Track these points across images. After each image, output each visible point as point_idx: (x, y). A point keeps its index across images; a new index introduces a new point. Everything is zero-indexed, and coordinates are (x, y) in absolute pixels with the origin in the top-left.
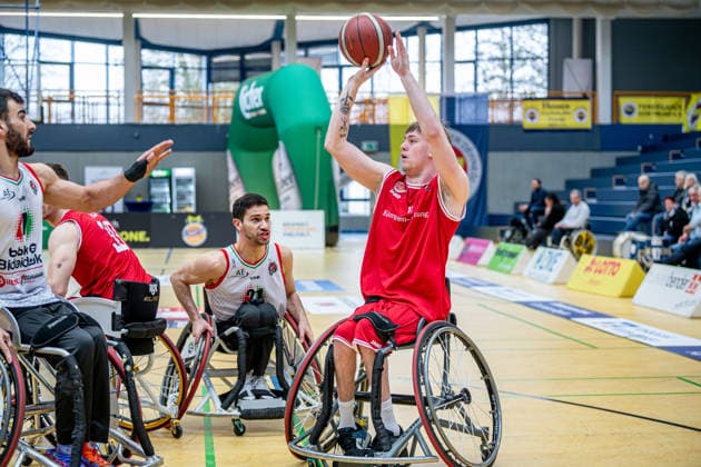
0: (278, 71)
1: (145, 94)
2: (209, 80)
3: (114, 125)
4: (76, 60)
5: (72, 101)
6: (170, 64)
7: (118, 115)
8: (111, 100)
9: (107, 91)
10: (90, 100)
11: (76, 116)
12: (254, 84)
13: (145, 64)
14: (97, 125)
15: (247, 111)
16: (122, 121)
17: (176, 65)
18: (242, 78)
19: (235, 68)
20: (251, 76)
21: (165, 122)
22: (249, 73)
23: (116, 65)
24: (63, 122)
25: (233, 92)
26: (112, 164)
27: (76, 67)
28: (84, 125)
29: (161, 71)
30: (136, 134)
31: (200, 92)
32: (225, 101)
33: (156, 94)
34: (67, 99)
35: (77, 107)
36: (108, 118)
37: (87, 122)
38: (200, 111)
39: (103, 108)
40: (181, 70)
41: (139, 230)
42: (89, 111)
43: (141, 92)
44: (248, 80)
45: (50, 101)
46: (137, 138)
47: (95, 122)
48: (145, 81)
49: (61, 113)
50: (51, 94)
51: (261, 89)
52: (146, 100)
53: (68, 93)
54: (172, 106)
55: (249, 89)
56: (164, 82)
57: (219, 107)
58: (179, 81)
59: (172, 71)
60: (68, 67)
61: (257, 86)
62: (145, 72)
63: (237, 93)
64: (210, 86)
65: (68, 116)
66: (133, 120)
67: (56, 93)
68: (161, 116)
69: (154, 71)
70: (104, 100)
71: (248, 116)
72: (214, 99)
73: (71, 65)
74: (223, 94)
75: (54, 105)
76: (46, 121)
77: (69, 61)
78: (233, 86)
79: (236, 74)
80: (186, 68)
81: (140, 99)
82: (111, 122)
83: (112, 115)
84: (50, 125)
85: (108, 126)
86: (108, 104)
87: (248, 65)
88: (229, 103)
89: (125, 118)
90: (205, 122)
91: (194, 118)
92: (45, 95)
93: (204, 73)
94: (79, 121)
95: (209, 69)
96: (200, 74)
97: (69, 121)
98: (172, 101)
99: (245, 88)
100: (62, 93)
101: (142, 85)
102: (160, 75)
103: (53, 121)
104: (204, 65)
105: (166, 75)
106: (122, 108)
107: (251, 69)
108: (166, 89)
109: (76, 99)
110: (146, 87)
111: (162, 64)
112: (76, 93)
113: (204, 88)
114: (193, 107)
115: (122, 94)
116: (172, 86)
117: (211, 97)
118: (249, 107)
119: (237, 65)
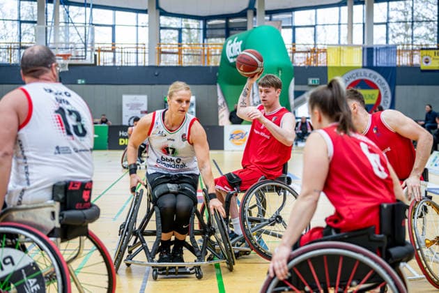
0: (252, 31)
1: (162, 46)
2: (205, 37)
3: (141, 67)
4: (116, 24)
5: (113, 51)
6: (179, 26)
7: (144, 60)
8: (140, 50)
9: (137, 44)
10: (126, 50)
11: (117, 61)
12: (236, 40)
13: (162, 26)
14: (130, 67)
15: (231, 58)
16: (147, 64)
17: (183, 26)
18: (227, 36)
19: (222, 28)
20: (234, 34)
21: (175, 65)
22: (232, 32)
23: (143, 27)
24: (108, 65)
25: (220, 45)
26: (140, 93)
27: (116, 27)
28: (121, 67)
29: (172, 31)
30: (156, 74)
31: (200, 45)
32: (216, 51)
33: (169, 46)
34: (110, 49)
35: (118, 55)
36: (137, 63)
37: (123, 64)
38: (198, 57)
39: (134, 56)
40: (186, 30)
42: (125, 57)
43: (160, 45)
44: (231, 37)
45: (99, 50)
46: (157, 76)
47: (129, 65)
48: (162, 38)
49: (106, 59)
50: (100, 46)
51: (241, 42)
52: (163, 50)
53: (111, 46)
54: (179, 53)
55: (232, 42)
56: (174, 38)
57: (211, 55)
58: (185, 37)
59: (180, 30)
60: (111, 28)
61: (237, 41)
62: (162, 31)
63: (224, 46)
64: (205, 40)
65: (111, 61)
66: (155, 63)
67: (102, 45)
68: (171, 61)
69: (168, 31)
70: (134, 50)
71: (231, 61)
72: (208, 49)
73: (113, 26)
74: (214, 46)
75: (102, 53)
76: (98, 64)
77: (112, 24)
78: (221, 41)
79: (223, 32)
80: (189, 29)
81: (159, 50)
82: (139, 65)
83: (140, 60)
84: (100, 66)
85: (137, 67)
86: (137, 53)
87: (231, 26)
88: (218, 52)
89: (149, 62)
90: (202, 65)
91: (195, 62)
92: (96, 46)
93: (202, 31)
94: (118, 64)
95: (205, 29)
96: (199, 32)
97: (112, 64)
98: (180, 50)
99: (230, 42)
100: (106, 45)
101: (160, 40)
102: (172, 33)
103: (102, 64)
104: (202, 27)
105: (176, 33)
106: (147, 55)
107: (232, 29)
108: (175, 42)
109: (117, 50)
110: (162, 42)
111: (172, 26)
112: (116, 46)
113: (201, 42)
114: (194, 55)
115: (147, 46)
116: (180, 40)
117: (206, 48)
118: (232, 55)
119: (224, 26)
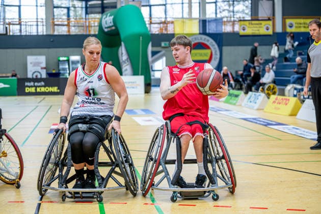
0: (120, 8)
1: (55, 20)
2: (87, 13)
3: (40, 35)
4: (22, 4)
5: (20, 24)
6: (67, 5)
7: (42, 30)
8: (39, 23)
9: (37, 19)
10: (29, 23)
11: (23, 31)
12: (109, 15)
13: (55, 6)
14: (33, 35)
15: (106, 28)
16: (45, 33)
17: (71, 6)
18: (103, 12)
19: (99, 7)
20: (107, 11)
21: (65, 33)
22: (106, 10)
23: (41, 6)
24: (16, 34)
25: (98, 19)
26: (40, 54)
27: (22, 7)
28: (26, 36)
29: (62, 9)
30: (52, 40)
31: (83, 19)
32: (94, 24)
33: (60, 20)
34: (18, 23)
35: (23, 27)
36: (37, 32)
37: (27, 34)
38: (82, 28)
39: (35, 27)
40: (72, 9)
41: (54, 86)
42: (28, 29)
43: (53, 19)
44: (106, 13)
45: (9, 24)
46: (52, 41)
47: (31, 34)
48: (55, 14)
49: (14, 30)
50: (10, 21)
51: (113, 17)
52: (56, 23)
53: (18, 20)
54: (68, 25)
55: (106, 17)
56: (64, 15)
57: (91, 26)
58: (72, 13)
59: (68, 9)
60: (17, 8)
61: (110, 16)
62: (55, 9)
63: (101, 20)
64: (87, 16)
65: (18, 31)
66: (51, 33)
67: (12, 20)
68: (63, 30)
69: (60, 9)
70: (35, 23)
71: (106, 30)
72: (89, 22)
73: (19, 6)
74: (93, 20)
75: (11, 26)
76: (8, 34)
77: (18, 4)
78: (98, 16)
79: (100, 10)
80: (75, 7)
81: (53, 23)
82: (39, 34)
83: (39, 31)
84: (10, 35)
85: (38, 35)
86: (37, 25)
87: (105, 5)
88: (96, 24)
90: (85, 33)
91: (79, 32)
92: (7, 21)
93: (84, 9)
94: (23, 33)
95: (86, 8)
96: (82, 10)
97: (19, 34)
98: (69, 23)
99: (104, 17)
100: (14, 20)
101: (54, 16)
102: (62, 11)
103: (11, 34)
104: (84, 6)
105: (65, 11)
106: (45, 27)
107: (107, 7)
108: (65, 17)
109: (22, 23)
110: (56, 17)
111: (63, 6)
112: (22, 20)
113: (84, 17)
114: (79, 26)
115: (44, 21)
116: (68, 16)
117: (87, 21)
118: (106, 26)
119: (100, 5)
